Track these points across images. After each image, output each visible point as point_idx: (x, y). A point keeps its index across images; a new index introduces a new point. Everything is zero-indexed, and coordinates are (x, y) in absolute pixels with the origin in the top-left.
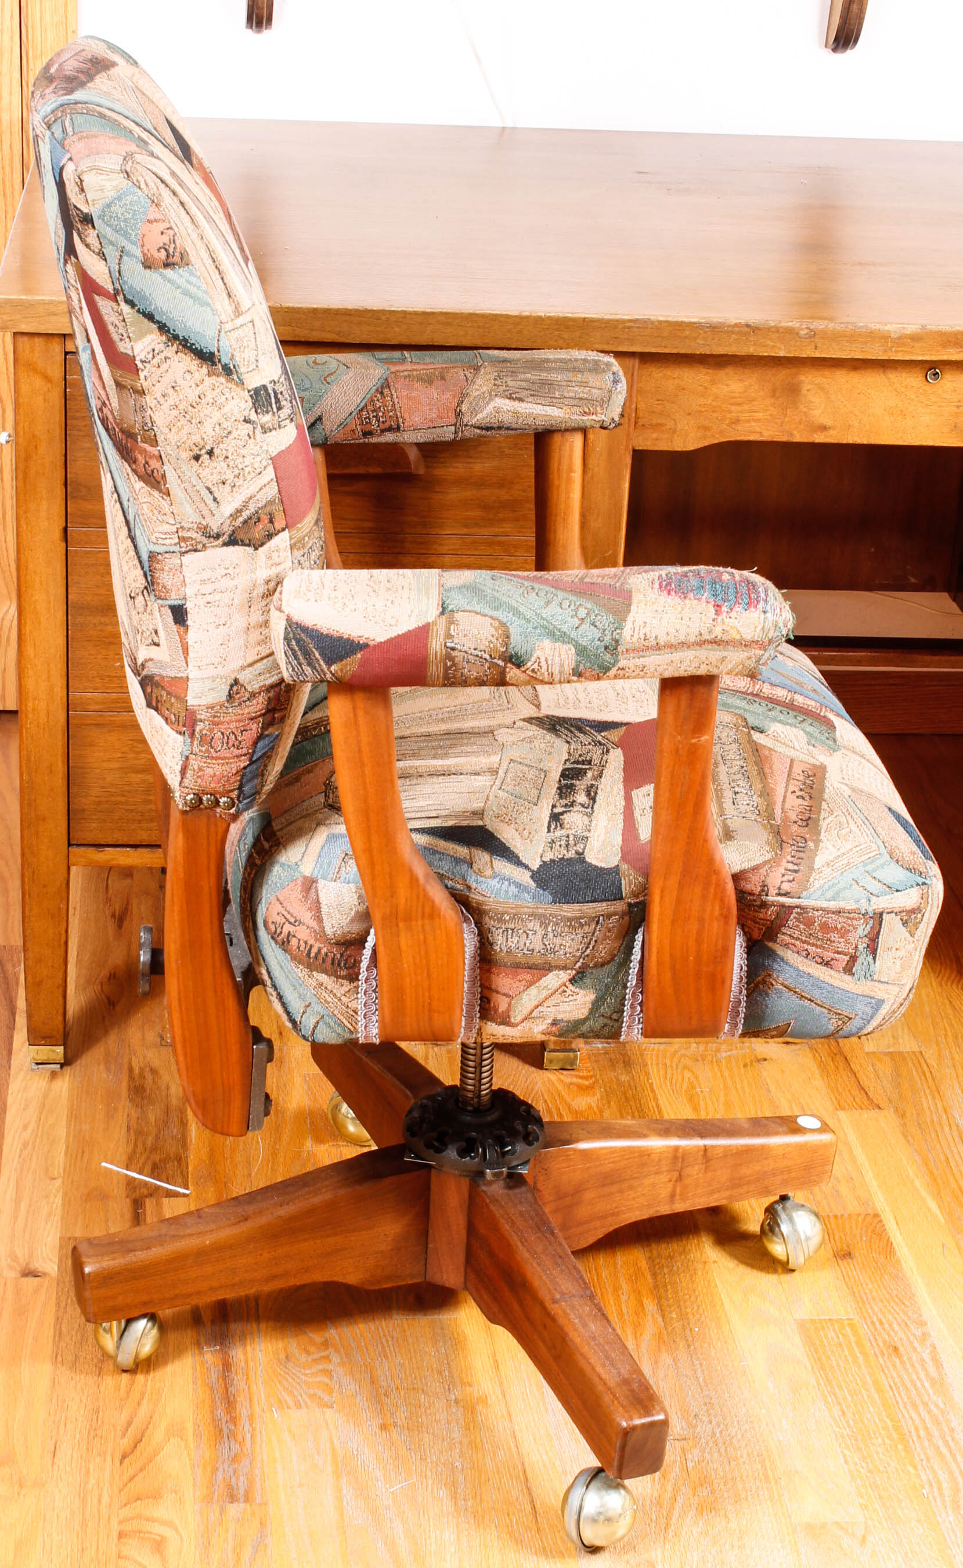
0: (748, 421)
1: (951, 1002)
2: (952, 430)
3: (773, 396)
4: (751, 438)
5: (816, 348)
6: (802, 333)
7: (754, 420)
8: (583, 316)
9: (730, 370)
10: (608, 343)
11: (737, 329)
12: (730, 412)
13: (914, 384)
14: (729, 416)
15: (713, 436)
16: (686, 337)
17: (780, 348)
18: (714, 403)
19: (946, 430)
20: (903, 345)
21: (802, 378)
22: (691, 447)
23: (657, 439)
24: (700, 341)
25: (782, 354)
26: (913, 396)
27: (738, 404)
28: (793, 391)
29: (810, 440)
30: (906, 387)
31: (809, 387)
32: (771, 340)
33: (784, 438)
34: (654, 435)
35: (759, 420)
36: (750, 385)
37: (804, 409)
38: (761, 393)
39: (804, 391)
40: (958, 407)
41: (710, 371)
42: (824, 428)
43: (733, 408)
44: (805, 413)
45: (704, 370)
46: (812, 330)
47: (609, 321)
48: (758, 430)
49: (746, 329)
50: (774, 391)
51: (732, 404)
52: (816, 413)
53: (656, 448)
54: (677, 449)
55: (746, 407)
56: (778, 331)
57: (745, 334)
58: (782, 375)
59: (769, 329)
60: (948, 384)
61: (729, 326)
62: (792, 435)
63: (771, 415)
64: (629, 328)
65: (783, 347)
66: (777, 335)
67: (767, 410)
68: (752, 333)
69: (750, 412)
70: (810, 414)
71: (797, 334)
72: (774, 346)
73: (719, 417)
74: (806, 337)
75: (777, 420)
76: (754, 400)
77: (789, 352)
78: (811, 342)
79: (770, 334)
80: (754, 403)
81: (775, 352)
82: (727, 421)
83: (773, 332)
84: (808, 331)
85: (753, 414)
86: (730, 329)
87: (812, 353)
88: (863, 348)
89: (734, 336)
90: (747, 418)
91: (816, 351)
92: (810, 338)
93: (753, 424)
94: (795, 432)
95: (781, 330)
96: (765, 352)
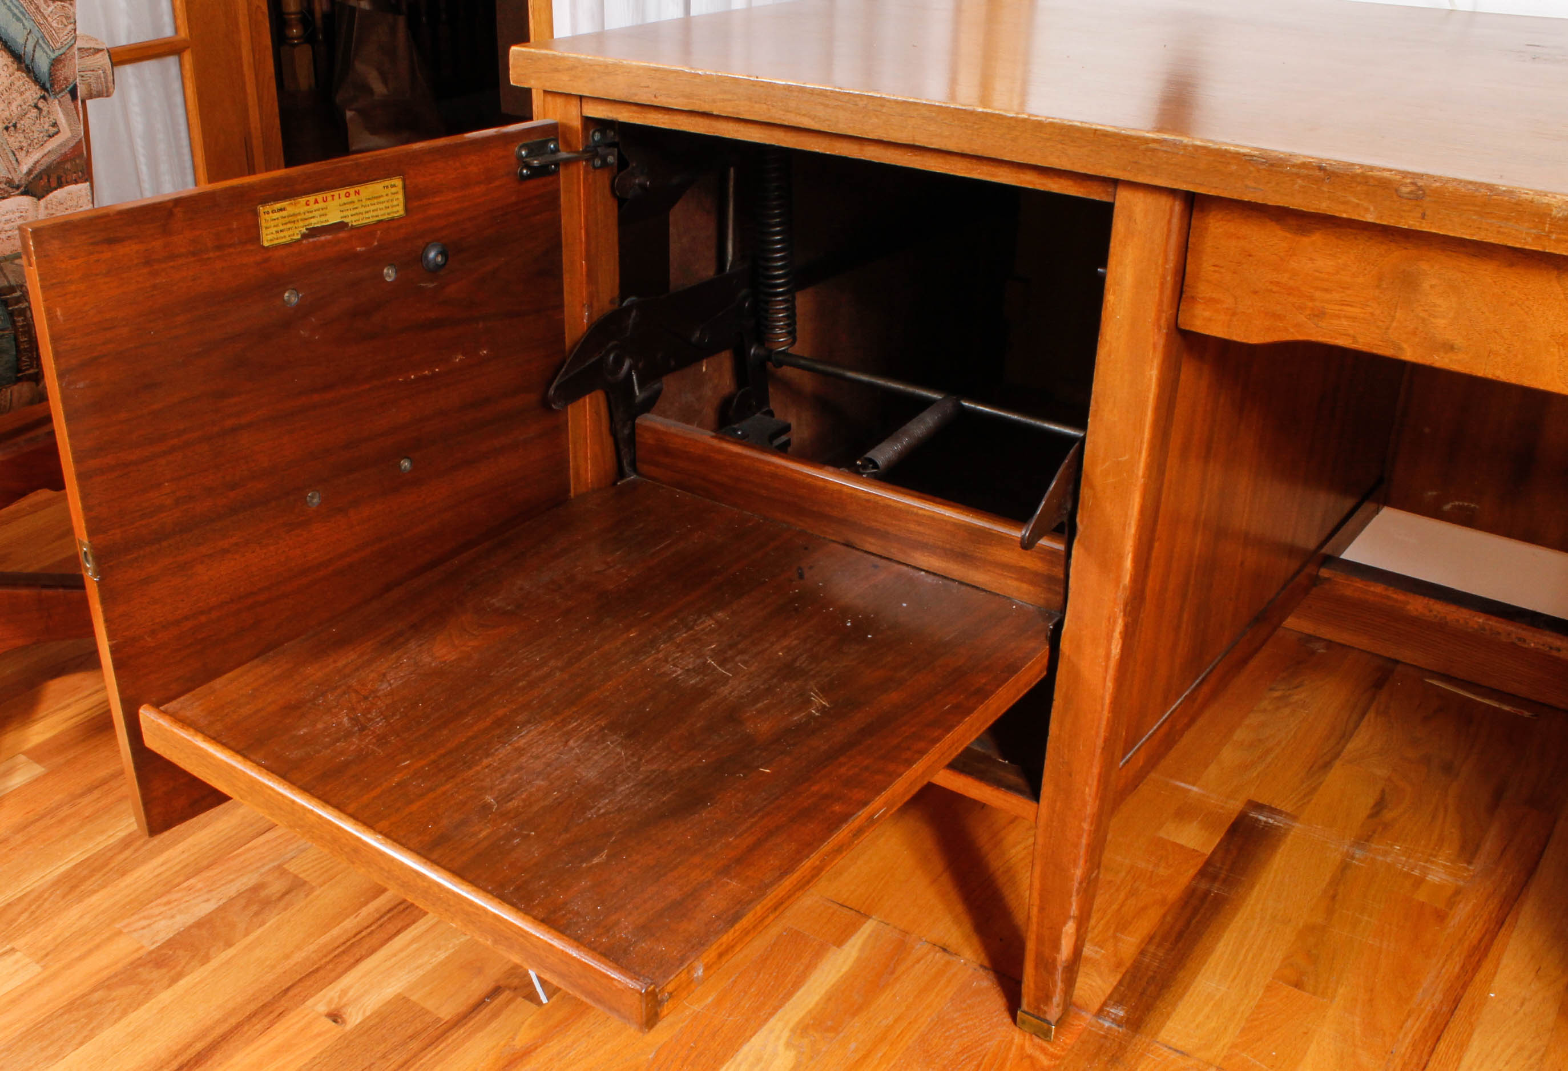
0: (1338, 317)
3: (1379, 286)
6: (1405, 190)
7: (1347, 317)
8: (1094, 127)
9: (1317, 238)
10: (1125, 170)
11: (1304, 172)
12: (1312, 299)
14: (1310, 304)
15: (1286, 330)
16: (1231, 174)
17: (1367, 210)
18: (1291, 283)
21: (1424, 266)
22: (1255, 339)
23: (1210, 320)
24: (1250, 183)
25: (1370, 218)
27: (1326, 290)
28: (1409, 283)
31: (1434, 282)
32: (1355, 194)
33: (1389, 352)
34: (1207, 314)
35: (1354, 319)
36: (1346, 265)
37: (1422, 314)
38: (1361, 280)
39: (1426, 286)
41: (1289, 235)
42: (1449, 347)
43: (1318, 294)
44: (1423, 320)
45: (1281, 233)
46: (1420, 188)
47: (1127, 138)
48: (1351, 332)
49: (1317, 173)
50: (1380, 279)
51: (1317, 288)
52: (1441, 322)
53: (1207, 332)
54: (1235, 338)
55: (1336, 296)
56: (1364, 182)
57: (1317, 181)
58: (1395, 256)
59: (1354, 176)
61: (1294, 166)
62: (1402, 349)
63: (1372, 314)
64: (1154, 150)
65: (1372, 209)
66: (1365, 188)
67: (1367, 305)
68: (1327, 181)
69: (1343, 305)
70: (1432, 323)
71: (1396, 190)
72: (1358, 205)
73: (1296, 305)
74: (1411, 196)
75: (1380, 324)
76: (1348, 288)
77: (1381, 218)
78: (1418, 206)
79: (1354, 185)
80: (1349, 292)
81: (1359, 215)
82: (1308, 312)
83: (1359, 183)
84: (1413, 188)
85: (1345, 308)
86: (1294, 170)
87: (1418, 224)
88: (1500, 227)
89: (1300, 181)
90: (1337, 312)
91: (1424, 221)
92: (1418, 198)
93: (1345, 323)
94: (1405, 346)
95: (1372, 182)
96: (1345, 212)
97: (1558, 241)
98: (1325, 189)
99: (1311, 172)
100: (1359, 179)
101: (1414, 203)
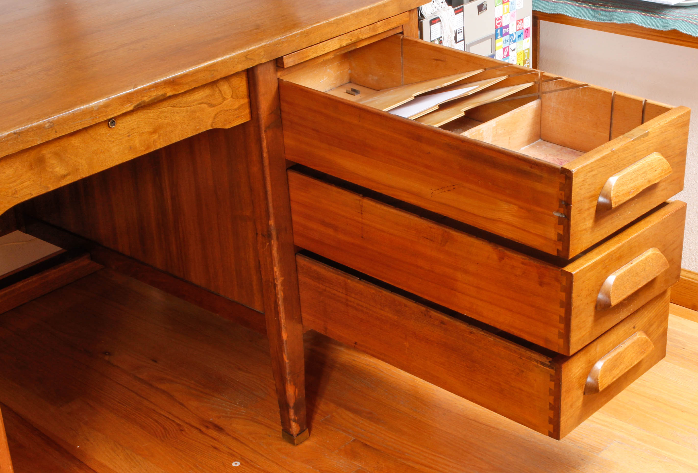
0: (22, 189)
1: (176, 448)
2: (129, 150)
3: (32, 169)
4: (27, 199)
5: (56, 132)
6: (47, 126)
7: (25, 188)
11: (10, 137)
12: (10, 188)
13: (104, 132)
14: (10, 191)
15: (5, 206)
19: (126, 152)
20: (102, 112)
21: (44, 152)
25: (39, 143)
26: (105, 139)
27: (14, 182)
28: (41, 161)
29: (59, 186)
30: (100, 135)
32: (30, 137)
33: (44, 191)
35: (27, 187)
36: (17, 168)
37: (51, 170)
38: (24, 170)
39: (47, 159)
40: (129, 136)
42: (64, 177)
43: (11, 185)
44: (51, 172)
46: (51, 122)
48: (29, 192)
49: (15, 136)
50: (31, 166)
51: (10, 183)
52: (57, 169)
55: (18, 182)
56: (33, 130)
57: (15, 139)
58: (33, 154)
59: (28, 130)
60: (121, 125)
62: (48, 187)
63: (33, 181)
65: (38, 139)
66: (33, 132)
67: (30, 178)
68: (19, 137)
69: (22, 184)
70: (55, 171)
71: (44, 127)
72: (33, 140)
73: (5, 194)
74: (49, 127)
75: (37, 182)
76: (21, 176)
77: (42, 140)
78: (53, 129)
79: (29, 133)
80: (22, 177)
81: (35, 143)
82: (10, 194)
83: (31, 131)
84: (49, 123)
85: (23, 184)
86: (6, 139)
87: (55, 136)
88: (81, 122)
89: (9, 142)
90: (21, 188)
91: (57, 134)
92: (51, 127)
93: (25, 190)
94: (49, 185)
95: (35, 129)
96: (29, 145)
97: (99, 117)
98: (20, 140)
99: (12, 137)
100: (30, 130)
101: (51, 129)
